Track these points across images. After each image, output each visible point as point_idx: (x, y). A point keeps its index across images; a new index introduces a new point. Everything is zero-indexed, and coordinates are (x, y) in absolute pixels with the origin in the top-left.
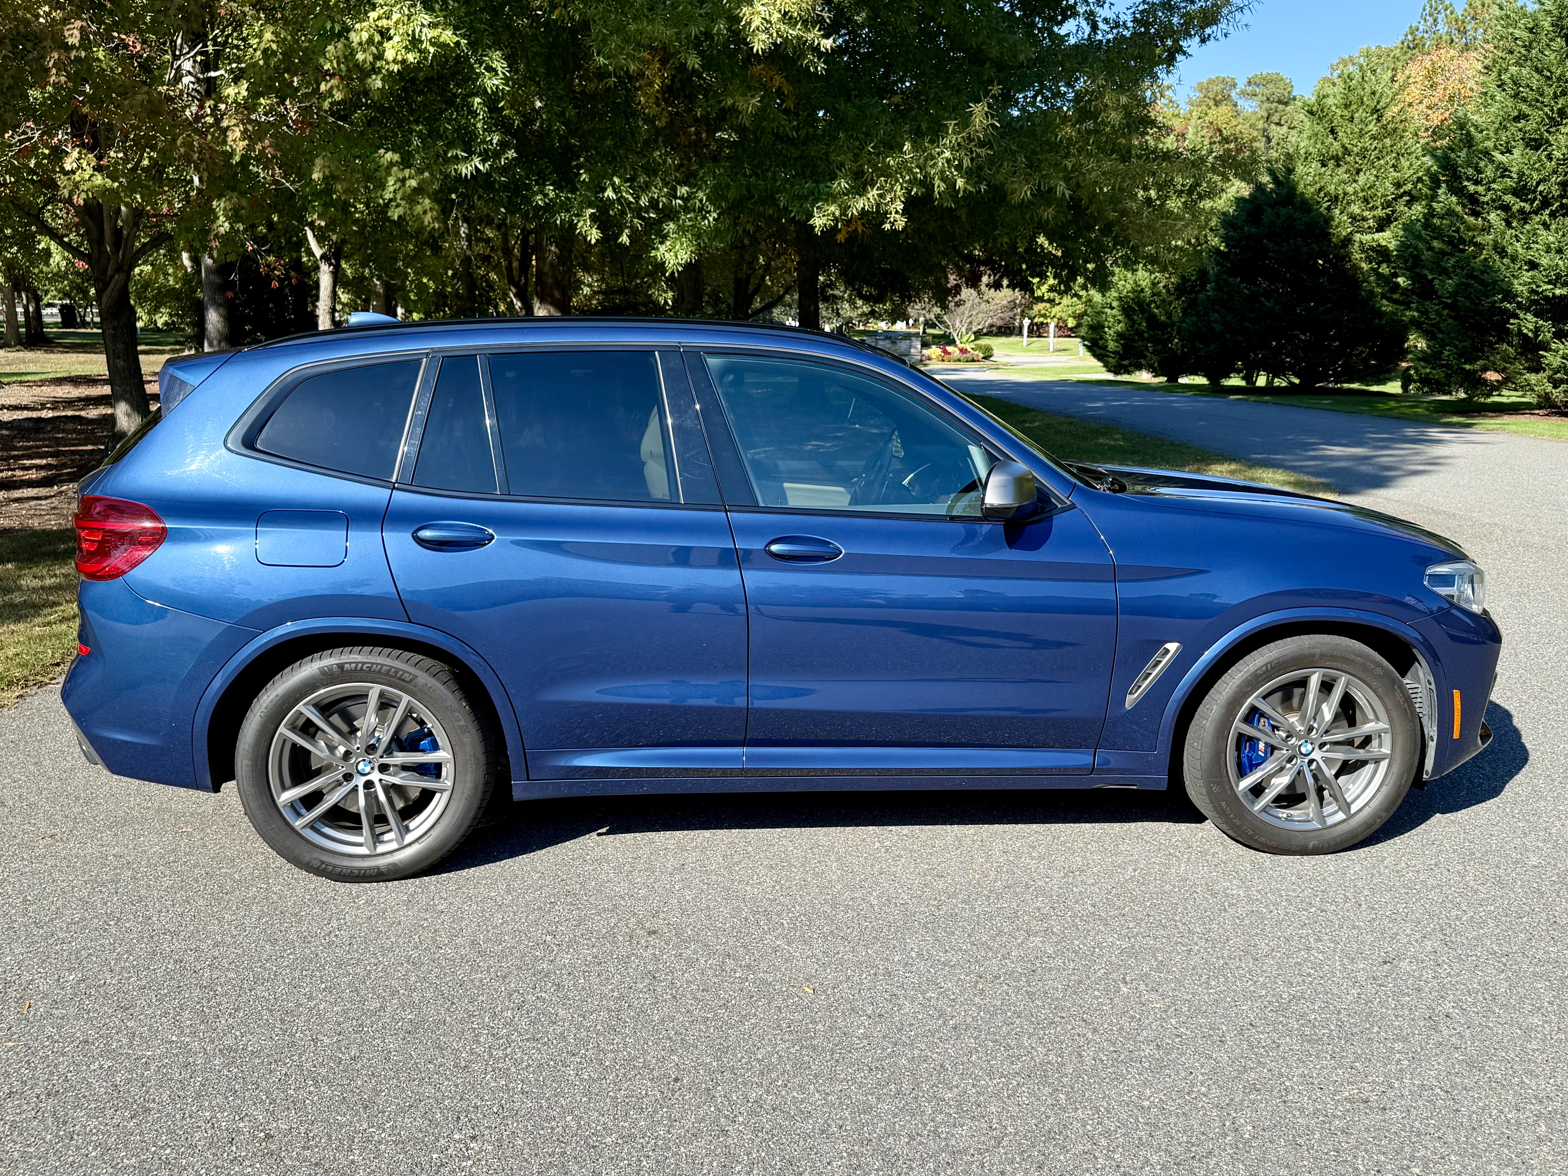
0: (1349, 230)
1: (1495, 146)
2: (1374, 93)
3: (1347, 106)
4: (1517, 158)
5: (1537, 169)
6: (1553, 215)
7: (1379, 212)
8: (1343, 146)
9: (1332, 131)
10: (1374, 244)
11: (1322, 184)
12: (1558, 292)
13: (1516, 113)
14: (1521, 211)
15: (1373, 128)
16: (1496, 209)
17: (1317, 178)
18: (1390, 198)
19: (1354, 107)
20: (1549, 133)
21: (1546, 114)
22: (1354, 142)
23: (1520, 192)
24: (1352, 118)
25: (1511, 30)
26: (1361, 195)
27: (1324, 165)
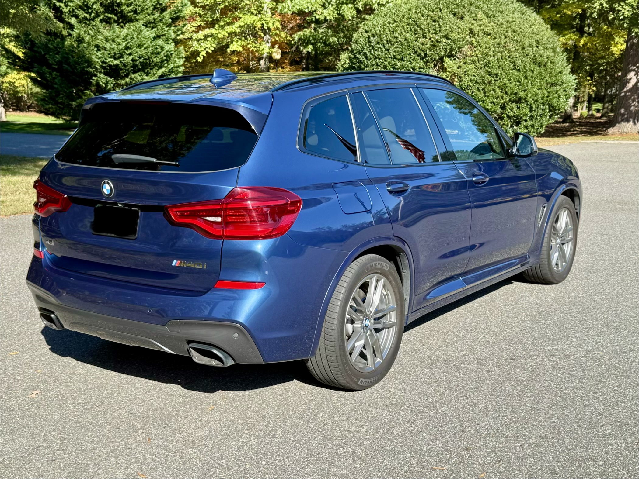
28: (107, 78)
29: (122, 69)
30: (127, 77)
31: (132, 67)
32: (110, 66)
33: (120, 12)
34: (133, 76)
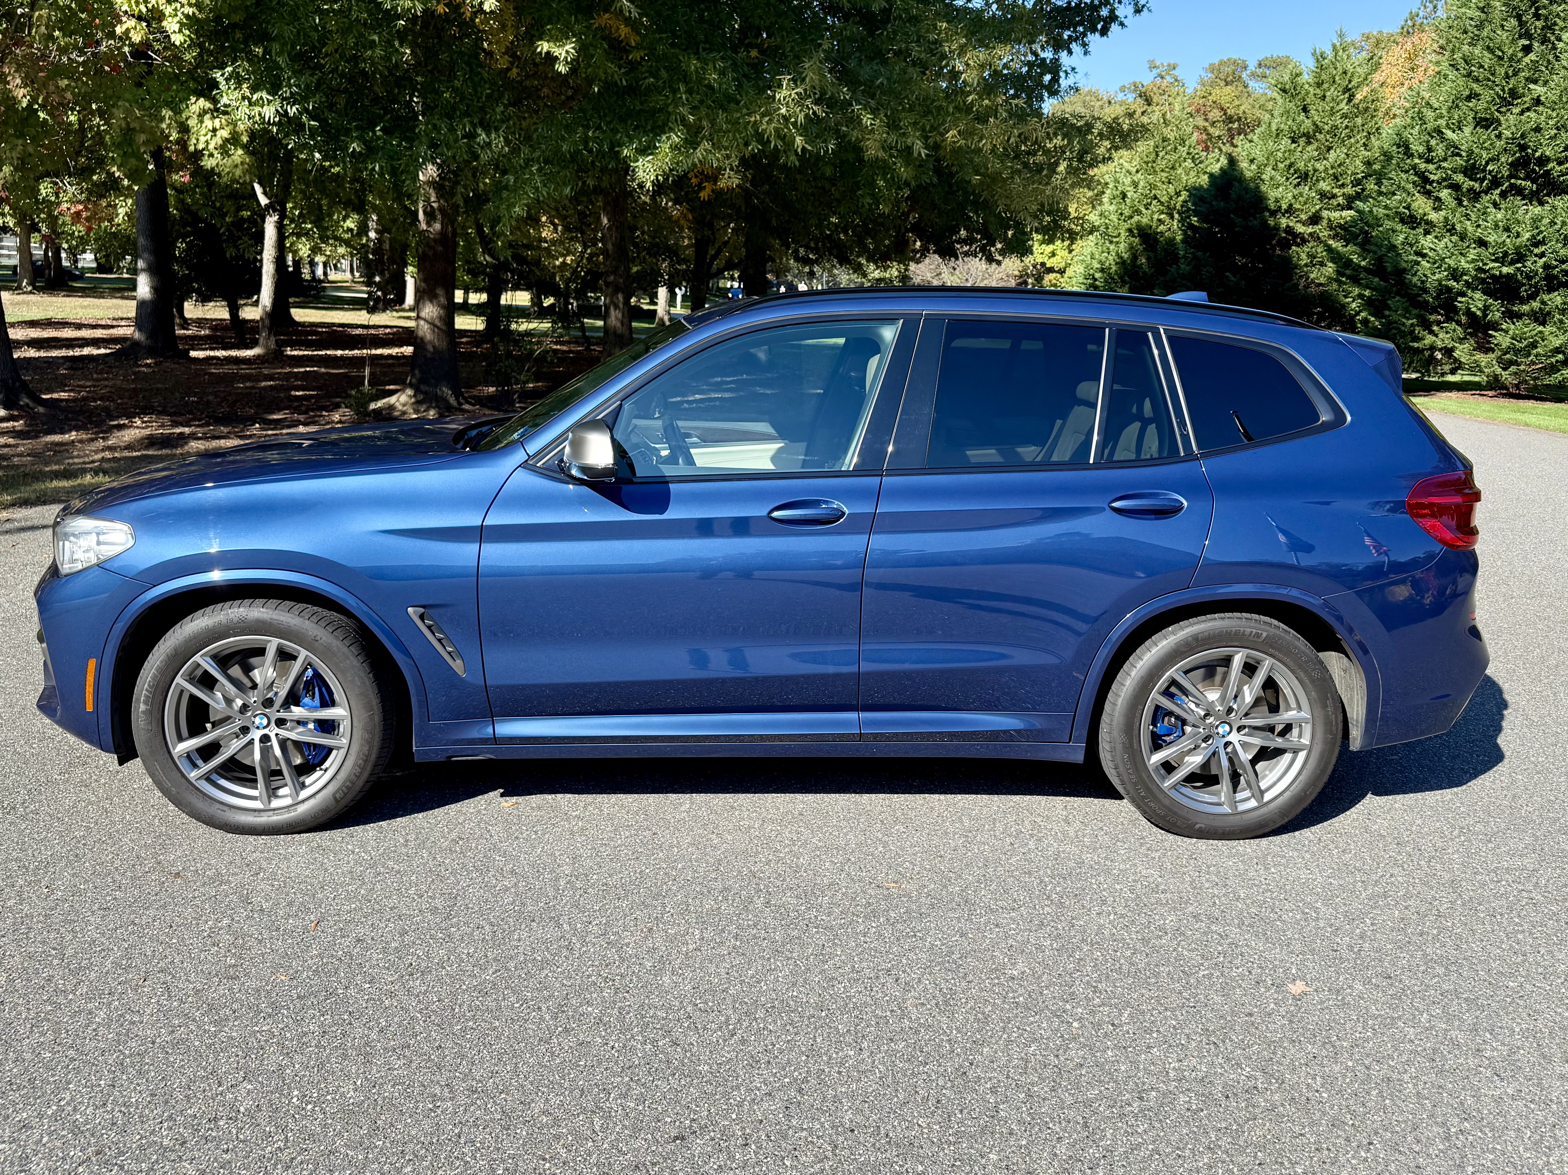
0: (1318, 207)
1: (1447, 124)
2: (1345, 73)
3: (1319, 85)
4: (1465, 137)
5: (1486, 149)
6: (1503, 195)
7: (1349, 190)
8: (1314, 124)
9: (1305, 109)
10: (1342, 222)
11: (1293, 160)
12: (1505, 270)
13: (1467, 93)
14: (1471, 190)
15: (1344, 107)
16: (1447, 187)
17: (1286, 155)
18: (1359, 176)
19: (1326, 86)
20: (1500, 112)
21: (1497, 94)
22: (1325, 120)
23: (1470, 171)
24: (1324, 96)
25: (1463, 10)
26: (1331, 172)
27: (1293, 142)
28: (1486, 301)
29: (1524, 285)
30: (1534, 299)
31: (1545, 279)
32: (1493, 277)
33: (1542, 176)
34: (1546, 297)
